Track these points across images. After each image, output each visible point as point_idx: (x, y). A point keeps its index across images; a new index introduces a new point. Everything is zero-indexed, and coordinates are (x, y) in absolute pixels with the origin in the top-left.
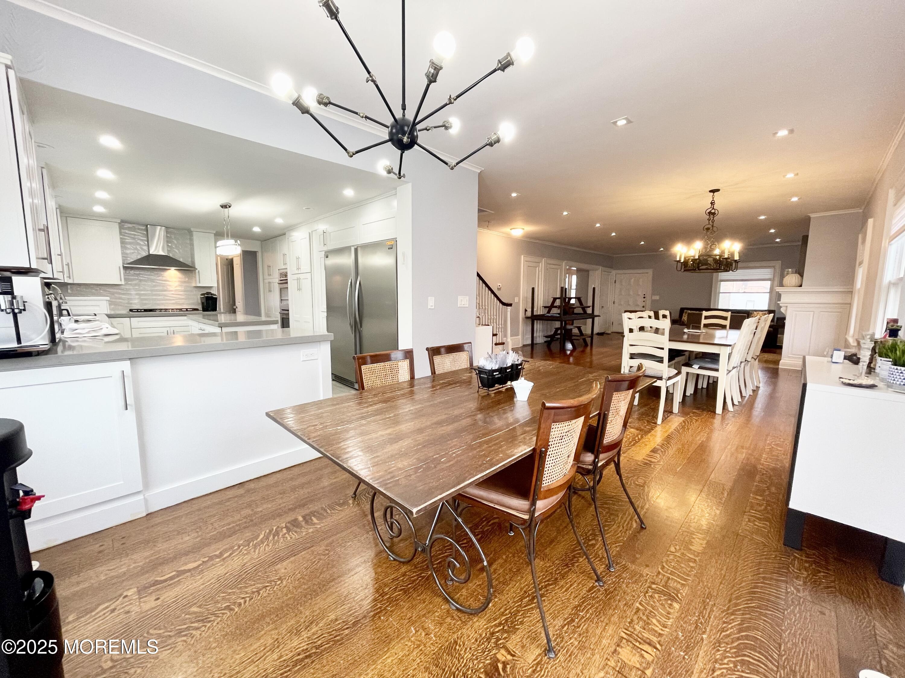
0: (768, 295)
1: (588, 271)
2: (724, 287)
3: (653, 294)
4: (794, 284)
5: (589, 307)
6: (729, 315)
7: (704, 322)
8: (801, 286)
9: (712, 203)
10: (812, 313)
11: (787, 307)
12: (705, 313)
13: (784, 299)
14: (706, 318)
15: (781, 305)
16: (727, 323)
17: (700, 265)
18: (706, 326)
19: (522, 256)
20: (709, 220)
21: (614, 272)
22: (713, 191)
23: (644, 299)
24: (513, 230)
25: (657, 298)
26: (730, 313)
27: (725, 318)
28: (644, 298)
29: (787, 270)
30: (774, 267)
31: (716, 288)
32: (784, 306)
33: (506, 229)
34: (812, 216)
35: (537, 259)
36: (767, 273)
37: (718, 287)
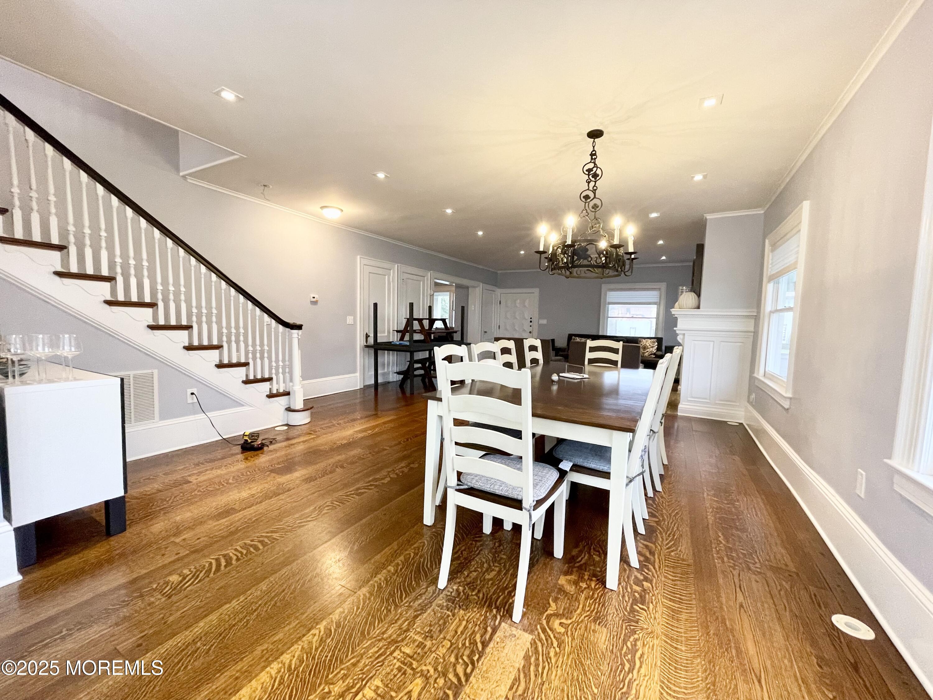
0: (655, 319)
1: (467, 288)
2: (614, 311)
3: (541, 317)
4: (690, 307)
5: (456, 332)
6: (619, 345)
7: (589, 355)
8: (698, 307)
9: (592, 155)
10: (712, 343)
11: (684, 334)
12: (590, 343)
13: (681, 326)
14: (592, 349)
15: (677, 332)
16: (618, 358)
17: (576, 257)
18: (591, 361)
19: (358, 257)
20: (589, 183)
21: (499, 291)
22: (595, 134)
23: (531, 324)
24: (325, 210)
25: (544, 322)
26: (621, 342)
27: (616, 351)
28: (531, 322)
29: (681, 288)
30: (660, 289)
31: (604, 311)
32: (681, 334)
33: (314, 207)
34: (709, 217)
35: (387, 265)
36: (653, 295)
37: (606, 311)
